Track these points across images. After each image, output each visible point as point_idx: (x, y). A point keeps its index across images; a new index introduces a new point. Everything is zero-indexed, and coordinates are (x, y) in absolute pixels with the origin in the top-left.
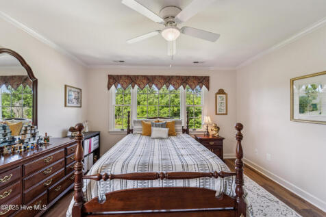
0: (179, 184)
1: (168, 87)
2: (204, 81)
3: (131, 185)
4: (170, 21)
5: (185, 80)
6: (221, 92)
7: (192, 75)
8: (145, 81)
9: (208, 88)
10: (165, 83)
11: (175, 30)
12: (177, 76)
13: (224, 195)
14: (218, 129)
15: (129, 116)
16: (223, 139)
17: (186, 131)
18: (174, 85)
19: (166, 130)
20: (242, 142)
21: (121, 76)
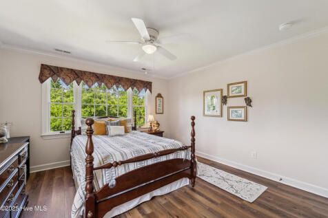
0: (164, 159)
1: (117, 87)
2: (147, 85)
3: (132, 167)
4: (153, 39)
5: (133, 83)
6: (159, 96)
7: (139, 79)
8: (94, 79)
9: (151, 91)
10: (115, 83)
11: (153, 46)
12: (126, 78)
13: (187, 160)
14: (158, 124)
15: (73, 116)
16: (163, 132)
17: (134, 128)
18: (123, 86)
19: (123, 127)
20: (195, 127)
21: (62, 69)
